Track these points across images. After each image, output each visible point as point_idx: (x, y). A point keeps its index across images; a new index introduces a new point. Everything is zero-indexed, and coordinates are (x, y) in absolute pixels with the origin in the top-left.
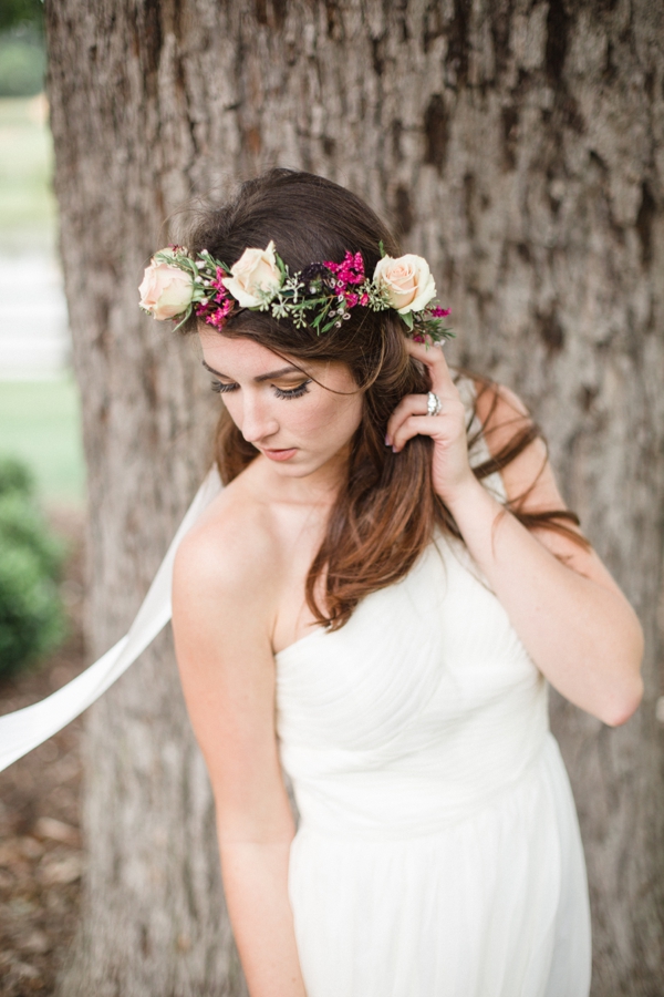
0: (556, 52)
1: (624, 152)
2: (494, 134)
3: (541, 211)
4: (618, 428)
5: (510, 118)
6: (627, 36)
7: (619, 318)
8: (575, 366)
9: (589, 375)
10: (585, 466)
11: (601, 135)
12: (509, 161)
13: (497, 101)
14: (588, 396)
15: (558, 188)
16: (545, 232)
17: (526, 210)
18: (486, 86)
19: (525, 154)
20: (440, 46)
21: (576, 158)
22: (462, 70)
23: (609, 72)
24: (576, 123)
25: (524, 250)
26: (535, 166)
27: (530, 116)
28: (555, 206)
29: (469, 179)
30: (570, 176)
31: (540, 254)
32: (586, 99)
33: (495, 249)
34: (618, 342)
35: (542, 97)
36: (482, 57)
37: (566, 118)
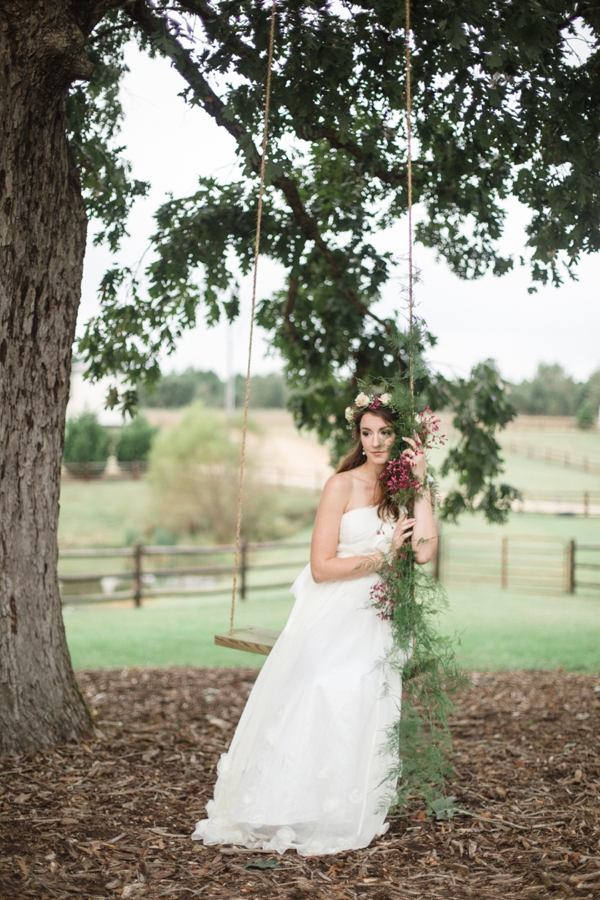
0: (35, 330)
1: (51, 364)
2: (17, 354)
3: (29, 380)
4: (48, 459)
5: (22, 349)
6: (53, 327)
7: (49, 420)
8: (36, 436)
9: (40, 439)
10: (39, 471)
11: (45, 358)
12: (21, 363)
13: (18, 344)
14: (39, 446)
15: (34, 374)
16: (30, 388)
17: (25, 380)
18: (17, 338)
19: (25, 361)
20: (6, 324)
21: (39, 365)
22: (11, 333)
23: (48, 339)
24: (38, 353)
25: (24, 392)
26: (27, 365)
27: (27, 349)
28: (33, 379)
29: (11, 367)
30: (37, 370)
31: (28, 394)
32: (42, 346)
33: (16, 391)
34: (48, 427)
35: (30, 344)
36: (16, 330)
37: (36, 351)
